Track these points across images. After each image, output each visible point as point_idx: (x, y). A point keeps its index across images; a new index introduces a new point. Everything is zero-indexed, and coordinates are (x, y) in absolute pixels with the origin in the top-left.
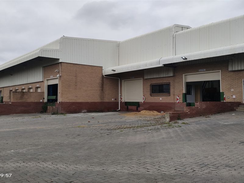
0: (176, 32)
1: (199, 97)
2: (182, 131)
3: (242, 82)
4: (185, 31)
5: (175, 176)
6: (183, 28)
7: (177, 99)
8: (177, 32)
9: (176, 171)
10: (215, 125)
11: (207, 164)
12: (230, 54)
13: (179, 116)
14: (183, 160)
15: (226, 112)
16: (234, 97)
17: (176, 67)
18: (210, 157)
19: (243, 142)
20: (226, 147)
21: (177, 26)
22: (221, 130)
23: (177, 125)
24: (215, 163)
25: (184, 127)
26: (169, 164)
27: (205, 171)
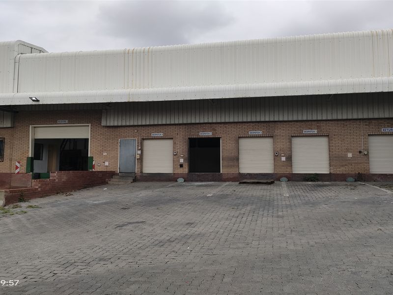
0: (20, 52)
1: (55, 163)
2: (29, 219)
3: (118, 143)
4: (35, 54)
5: (25, 287)
6: (32, 49)
7: (17, 168)
8: (22, 54)
9: (25, 280)
10: (80, 205)
11: (73, 261)
12: (105, 102)
13: (21, 196)
14: (36, 262)
15: (95, 186)
16: (107, 164)
17: (17, 112)
18: (77, 251)
19: (119, 226)
20: (98, 235)
21: (23, 44)
22: (91, 213)
23: (18, 210)
24: (85, 259)
25: (31, 212)
26: (14, 272)
27: (71, 272)
